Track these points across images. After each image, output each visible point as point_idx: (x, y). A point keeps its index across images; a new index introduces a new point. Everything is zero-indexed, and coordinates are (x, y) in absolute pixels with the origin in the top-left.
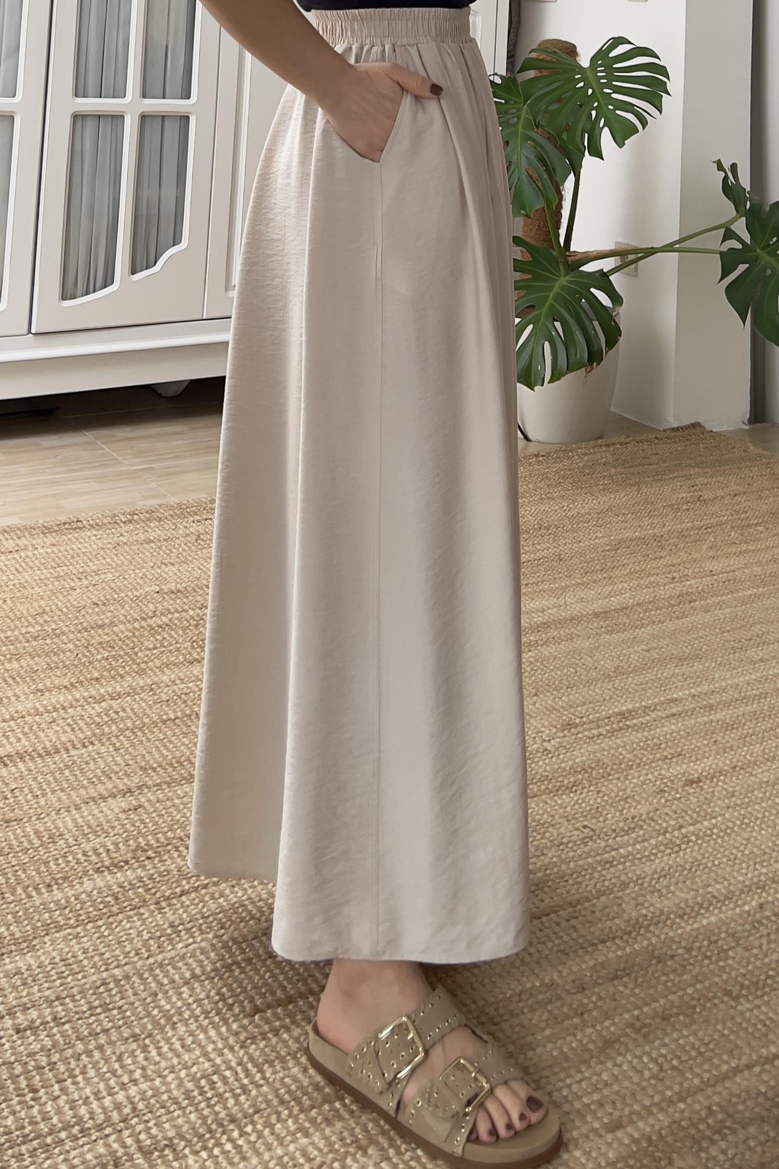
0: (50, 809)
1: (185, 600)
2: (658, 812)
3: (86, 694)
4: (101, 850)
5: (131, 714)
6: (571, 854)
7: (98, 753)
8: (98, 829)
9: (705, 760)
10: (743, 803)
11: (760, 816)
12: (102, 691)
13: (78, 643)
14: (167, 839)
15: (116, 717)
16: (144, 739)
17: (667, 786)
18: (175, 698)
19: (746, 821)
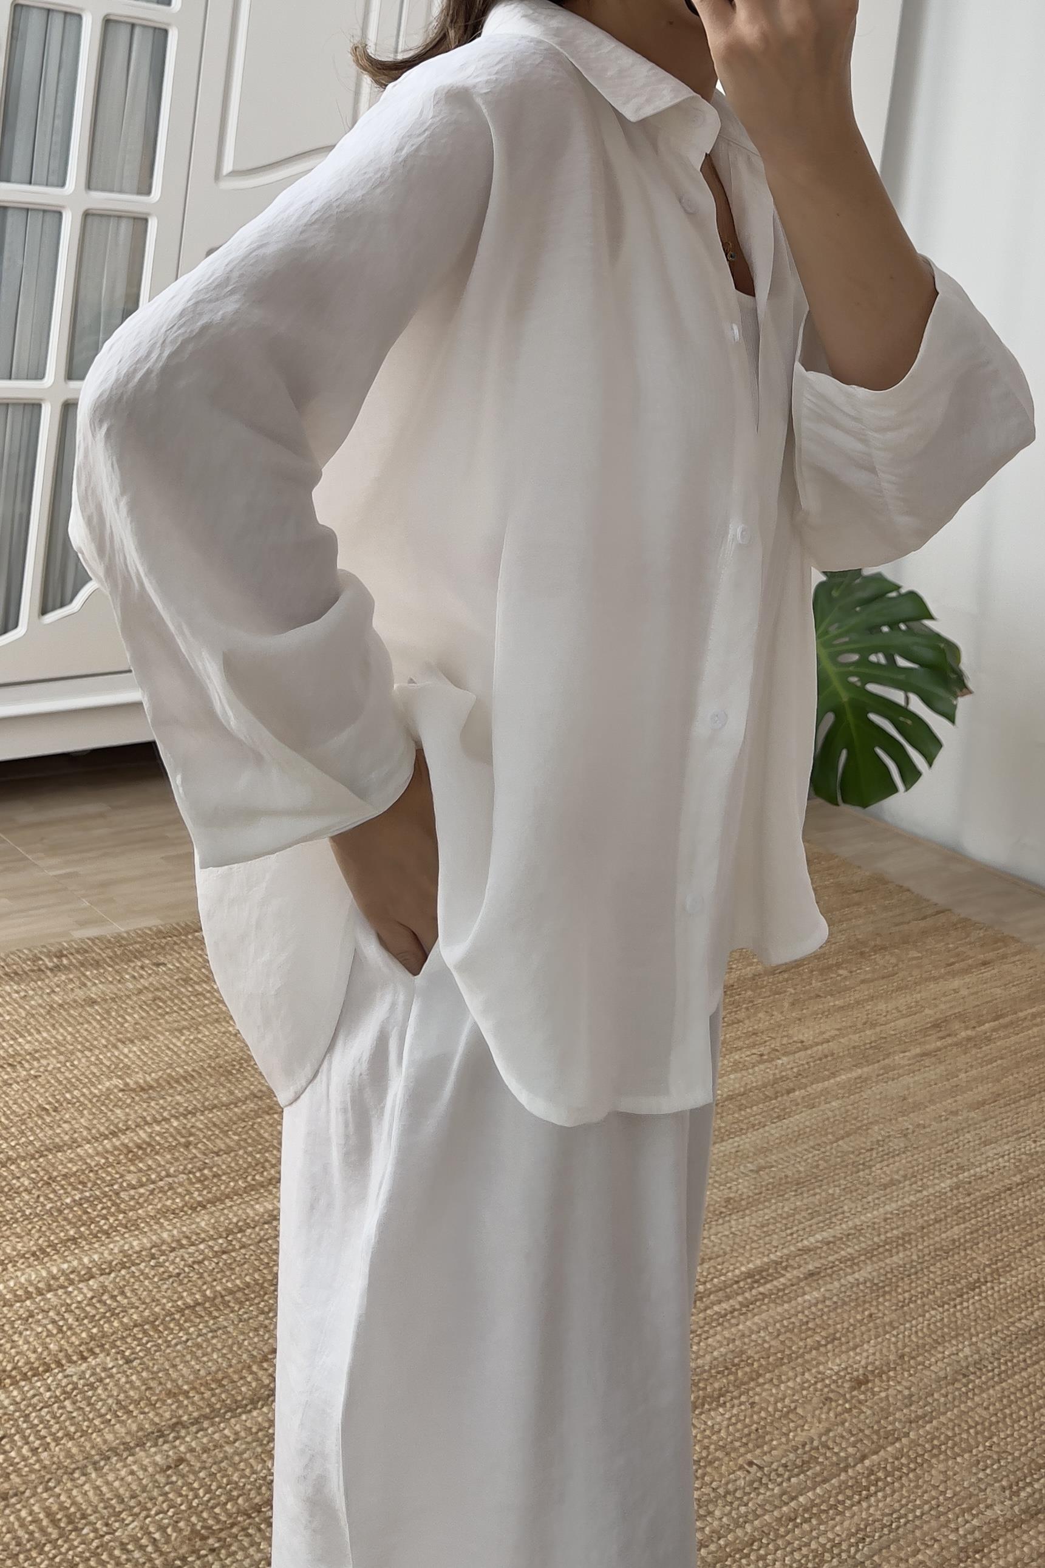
0: (60, 1472)
1: (161, 1102)
2: (831, 1434)
3: (65, 1266)
4: (144, 1541)
5: (133, 1300)
6: (743, 1509)
7: (105, 1369)
8: (132, 1503)
9: (866, 1346)
10: (925, 1415)
11: (950, 1434)
12: (86, 1260)
13: (33, 1176)
14: (230, 1516)
15: (115, 1304)
16: (160, 1341)
17: (832, 1391)
18: (187, 1269)
19: (936, 1442)
